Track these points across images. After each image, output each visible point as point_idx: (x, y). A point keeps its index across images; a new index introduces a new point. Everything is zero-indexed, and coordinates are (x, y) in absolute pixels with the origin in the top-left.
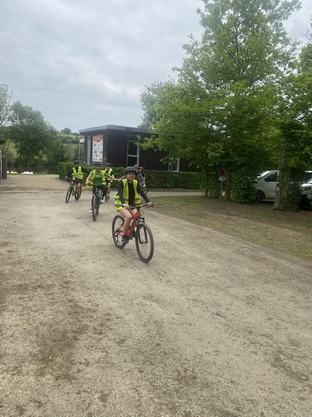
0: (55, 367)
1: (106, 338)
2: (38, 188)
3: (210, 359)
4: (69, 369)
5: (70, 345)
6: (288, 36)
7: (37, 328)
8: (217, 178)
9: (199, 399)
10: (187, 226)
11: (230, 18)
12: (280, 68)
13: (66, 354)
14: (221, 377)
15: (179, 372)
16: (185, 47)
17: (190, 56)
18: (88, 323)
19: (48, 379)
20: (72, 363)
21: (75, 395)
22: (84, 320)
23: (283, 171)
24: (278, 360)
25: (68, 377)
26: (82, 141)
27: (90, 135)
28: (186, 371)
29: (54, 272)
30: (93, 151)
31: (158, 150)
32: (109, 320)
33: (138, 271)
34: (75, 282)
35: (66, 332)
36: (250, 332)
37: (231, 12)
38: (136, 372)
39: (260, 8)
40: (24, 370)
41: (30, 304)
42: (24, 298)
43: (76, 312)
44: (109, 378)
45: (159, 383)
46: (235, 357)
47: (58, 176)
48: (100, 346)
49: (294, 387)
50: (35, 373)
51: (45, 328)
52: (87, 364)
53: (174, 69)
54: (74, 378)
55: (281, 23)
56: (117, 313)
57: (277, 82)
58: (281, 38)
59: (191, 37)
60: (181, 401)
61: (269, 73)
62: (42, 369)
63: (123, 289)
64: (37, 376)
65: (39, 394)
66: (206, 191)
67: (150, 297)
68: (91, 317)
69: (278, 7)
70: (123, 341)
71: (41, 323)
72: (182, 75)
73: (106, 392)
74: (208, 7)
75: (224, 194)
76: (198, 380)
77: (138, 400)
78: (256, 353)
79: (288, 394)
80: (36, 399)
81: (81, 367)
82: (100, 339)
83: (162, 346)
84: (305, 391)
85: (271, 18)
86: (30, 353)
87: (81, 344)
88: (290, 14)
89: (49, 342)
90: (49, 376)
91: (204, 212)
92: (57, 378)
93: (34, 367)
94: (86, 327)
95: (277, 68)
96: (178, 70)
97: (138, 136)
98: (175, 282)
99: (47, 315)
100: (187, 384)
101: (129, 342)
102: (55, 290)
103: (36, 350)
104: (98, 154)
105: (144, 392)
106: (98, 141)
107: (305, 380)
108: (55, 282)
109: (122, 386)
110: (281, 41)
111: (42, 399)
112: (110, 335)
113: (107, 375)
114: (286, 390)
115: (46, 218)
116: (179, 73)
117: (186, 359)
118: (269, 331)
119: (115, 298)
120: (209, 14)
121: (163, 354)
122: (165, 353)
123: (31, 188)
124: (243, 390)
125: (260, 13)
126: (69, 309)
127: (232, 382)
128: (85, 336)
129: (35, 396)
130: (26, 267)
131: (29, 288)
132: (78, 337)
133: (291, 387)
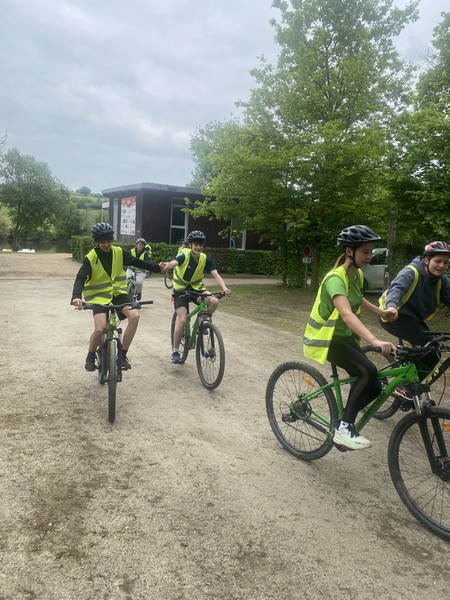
0: (56, 539)
1: (134, 495)
2: (40, 273)
3: (286, 526)
4: (76, 541)
5: (80, 506)
6: (399, 58)
7: (31, 480)
8: (300, 259)
9: (270, 588)
10: (256, 328)
11: (318, 32)
12: (388, 103)
13: (73, 518)
14: (303, 553)
15: (241, 546)
16: (253, 73)
17: (260, 85)
18: (107, 472)
19: (46, 557)
20: (82, 533)
21: (84, 582)
22: (102, 467)
23: (394, 249)
24: (386, 527)
25: (75, 555)
26: (106, 205)
27: (117, 197)
28: (251, 544)
29: (61, 396)
30: (122, 219)
31: (215, 220)
32: (138, 467)
33: (183, 395)
34: (90, 411)
35: (74, 485)
36: (346, 485)
37: (319, 24)
38: (177, 546)
39: (361, 19)
40: (11, 543)
41: (23, 443)
42: (14, 434)
43: (91, 455)
44: (136, 556)
45: (210, 563)
46: (323, 524)
47: (71, 255)
48: (124, 507)
49: (410, 569)
50: (27, 548)
51: (44, 480)
52: (104, 534)
53: (237, 104)
54: (84, 556)
55: (390, 40)
56: (150, 457)
57: (385, 123)
58: (390, 61)
59: (262, 59)
60: (242, 591)
61: (373, 111)
62: (37, 541)
63: (160, 421)
64: (29, 552)
65: (31, 580)
66: (284, 279)
67: (200, 434)
68: (113, 463)
69: (385, 17)
70: (158, 499)
71: (38, 472)
72: (250, 112)
73: (131, 578)
74: (287, 16)
75: (309, 282)
76: (269, 559)
77: (179, 589)
78: (354, 517)
79: (401, 579)
80: (27, 589)
81: (95, 539)
82: (125, 497)
83: (216, 506)
84: (427, 574)
85: (376, 33)
86: (21, 517)
87: (96, 503)
88: (403, 27)
89: (49, 501)
90: (47, 553)
91: (280, 308)
92: (59, 556)
93: (25, 539)
94: (105, 476)
95: (384, 104)
96: (244, 105)
97: (186, 199)
98: (237, 411)
99: (47, 461)
100: (253, 565)
101: (167, 500)
102: (61, 422)
103: (28, 514)
104: (129, 224)
105: (188, 577)
106: (129, 206)
107: (426, 558)
108: (62, 411)
109: (155, 568)
110: (390, 65)
111: (35, 587)
112: (139, 490)
113: (133, 551)
114: (399, 574)
115: (52, 316)
116: (245, 109)
117: (252, 527)
118: (374, 484)
119: (148, 435)
120: (288, 26)
121: (217, 518)
122: (221, 517)
123: (31, 273)
124: (335, 574)
125: (360, 26)
126: (81, 451)
127: (319, 561)
128: (103, 491)
129: (26, 583)
130: (20, 388)
131: (23, 420)
132: (93, 493)
133: (406, 570)
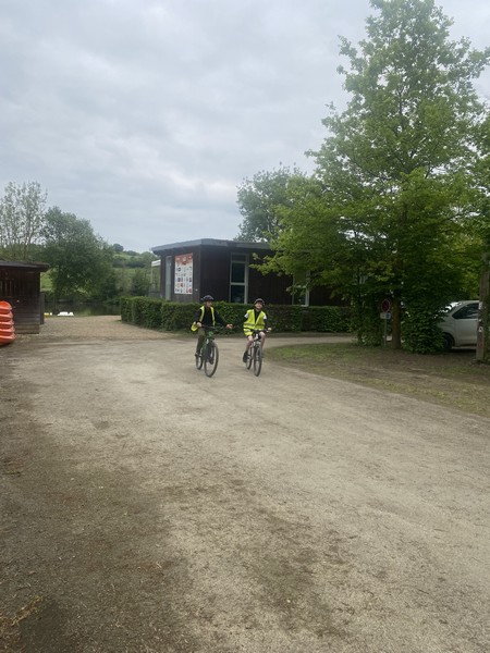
0: (304, 616)
1: (355, 570)
4: (327, 618)
7: (237, 555)
8: (378, 314)
11: (391, 78)
13: (308, 595)
16: (325, 122)
17: (334, 134)
18: (311, 546)
20: (327, 609)
26: (156, 263)
27: (170, 255)
29: (208, 467)
30: (176, 277)
31: (284, 275)
32: (339, 540)
33: (333, 464)
34: (249, 482)
35: (285, 560)
37: (390, 68)
38: (436, 623)
39: (436, 63)
40: (260, 620)
42: (187, 508)
43: (281, 529)
44: (401, 633)
45: (484, 640)
47: (119, 317)
48: (352, 582)
50: (280, 625)
51: (250, 555)
52: (352, 611)
56: (344, 530)
61: (454, 155)
64: (286, 630)
66: (360, 336)
67: (379, 505)
69: (463, 60)
70: (383, 574)
71: (239, 547)
72: (320, 162)
75: (389, 339)
83: (450, 581)
85: (453, 76)
86: (252, 593)
87: (320, 579)
88: (483, 69)
90: (304, 631)
91: (371, 368)
92: (320, 634)
93: (272, 616)
94: (311, 552)
95: (466, 149)
96: (315, 154)
97: (254, 254)
98: (403, 481)
101: (392, 575)
102: (227, 494)
104: (184, 282)
106: (184, 263)
108: (220, 483)
110: (470, 108)
112: (357, 565)
113: (394, 629)
116: (315, 158)
119: (326, 507)
120: (357, 73)
122: (462, 593)
123: (88, 338)
125: (435, 72)
128: (319, 566)
130: (159, 459)
131: (186, 493)
132: (311, 568)
